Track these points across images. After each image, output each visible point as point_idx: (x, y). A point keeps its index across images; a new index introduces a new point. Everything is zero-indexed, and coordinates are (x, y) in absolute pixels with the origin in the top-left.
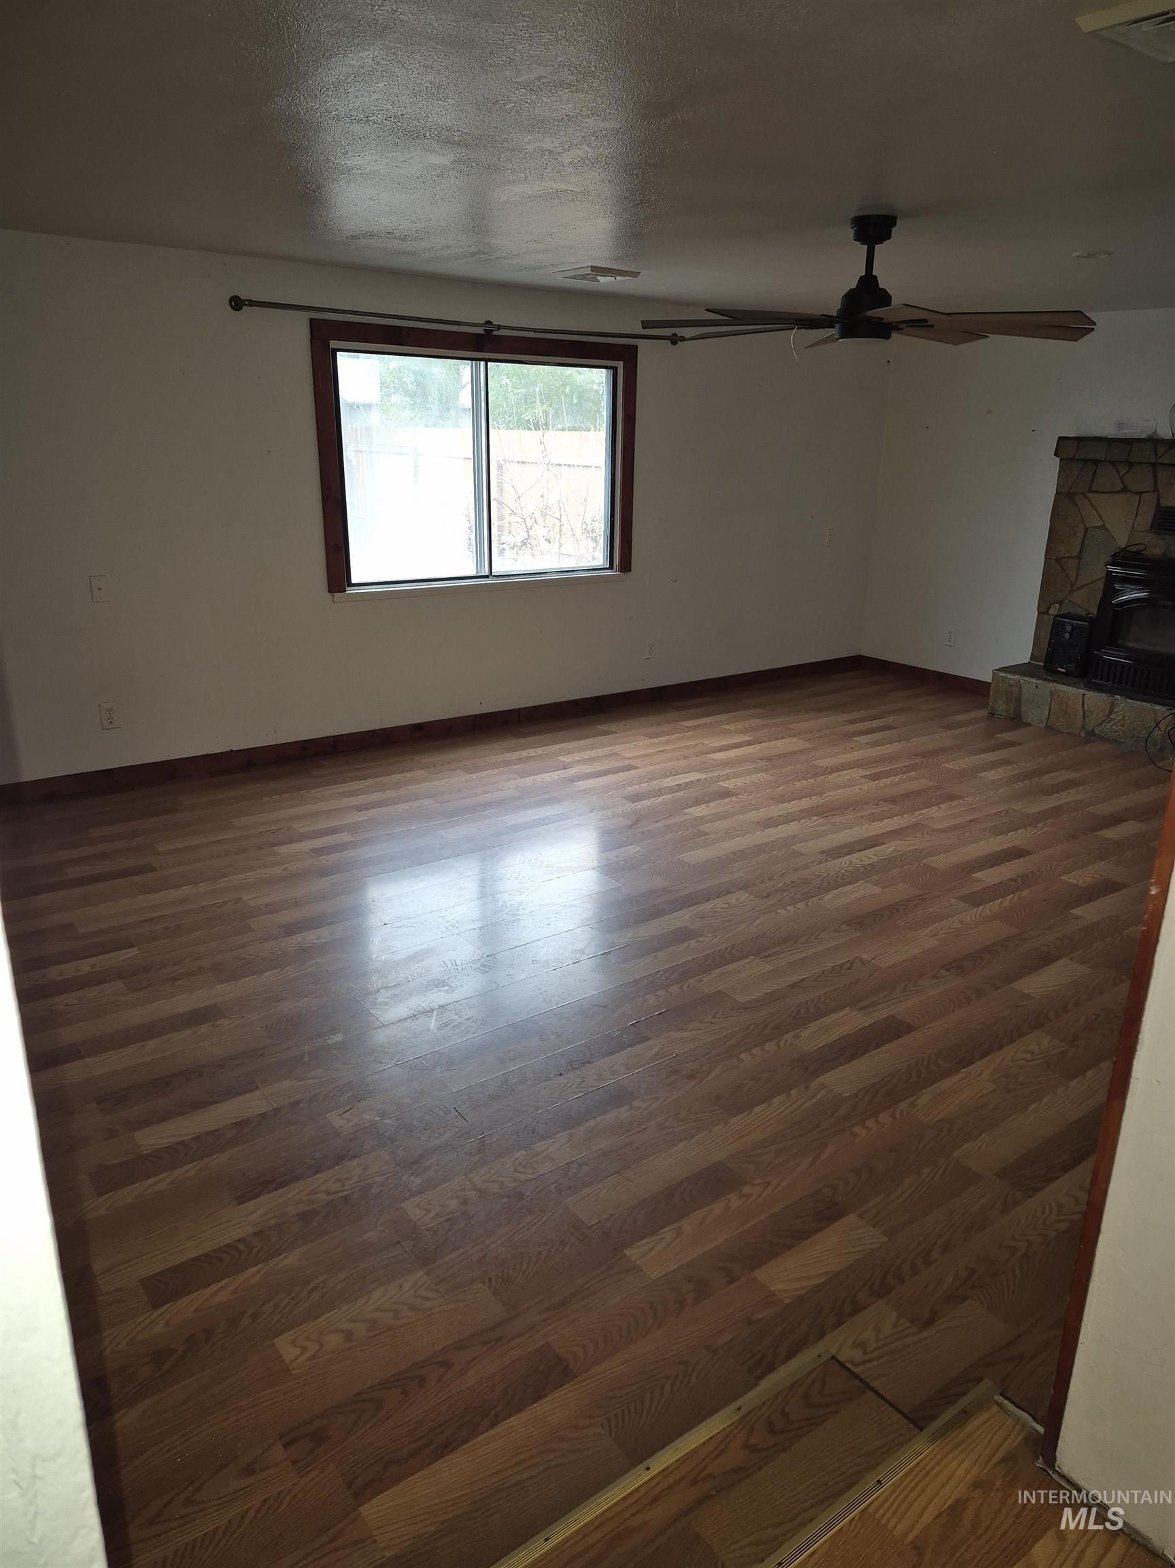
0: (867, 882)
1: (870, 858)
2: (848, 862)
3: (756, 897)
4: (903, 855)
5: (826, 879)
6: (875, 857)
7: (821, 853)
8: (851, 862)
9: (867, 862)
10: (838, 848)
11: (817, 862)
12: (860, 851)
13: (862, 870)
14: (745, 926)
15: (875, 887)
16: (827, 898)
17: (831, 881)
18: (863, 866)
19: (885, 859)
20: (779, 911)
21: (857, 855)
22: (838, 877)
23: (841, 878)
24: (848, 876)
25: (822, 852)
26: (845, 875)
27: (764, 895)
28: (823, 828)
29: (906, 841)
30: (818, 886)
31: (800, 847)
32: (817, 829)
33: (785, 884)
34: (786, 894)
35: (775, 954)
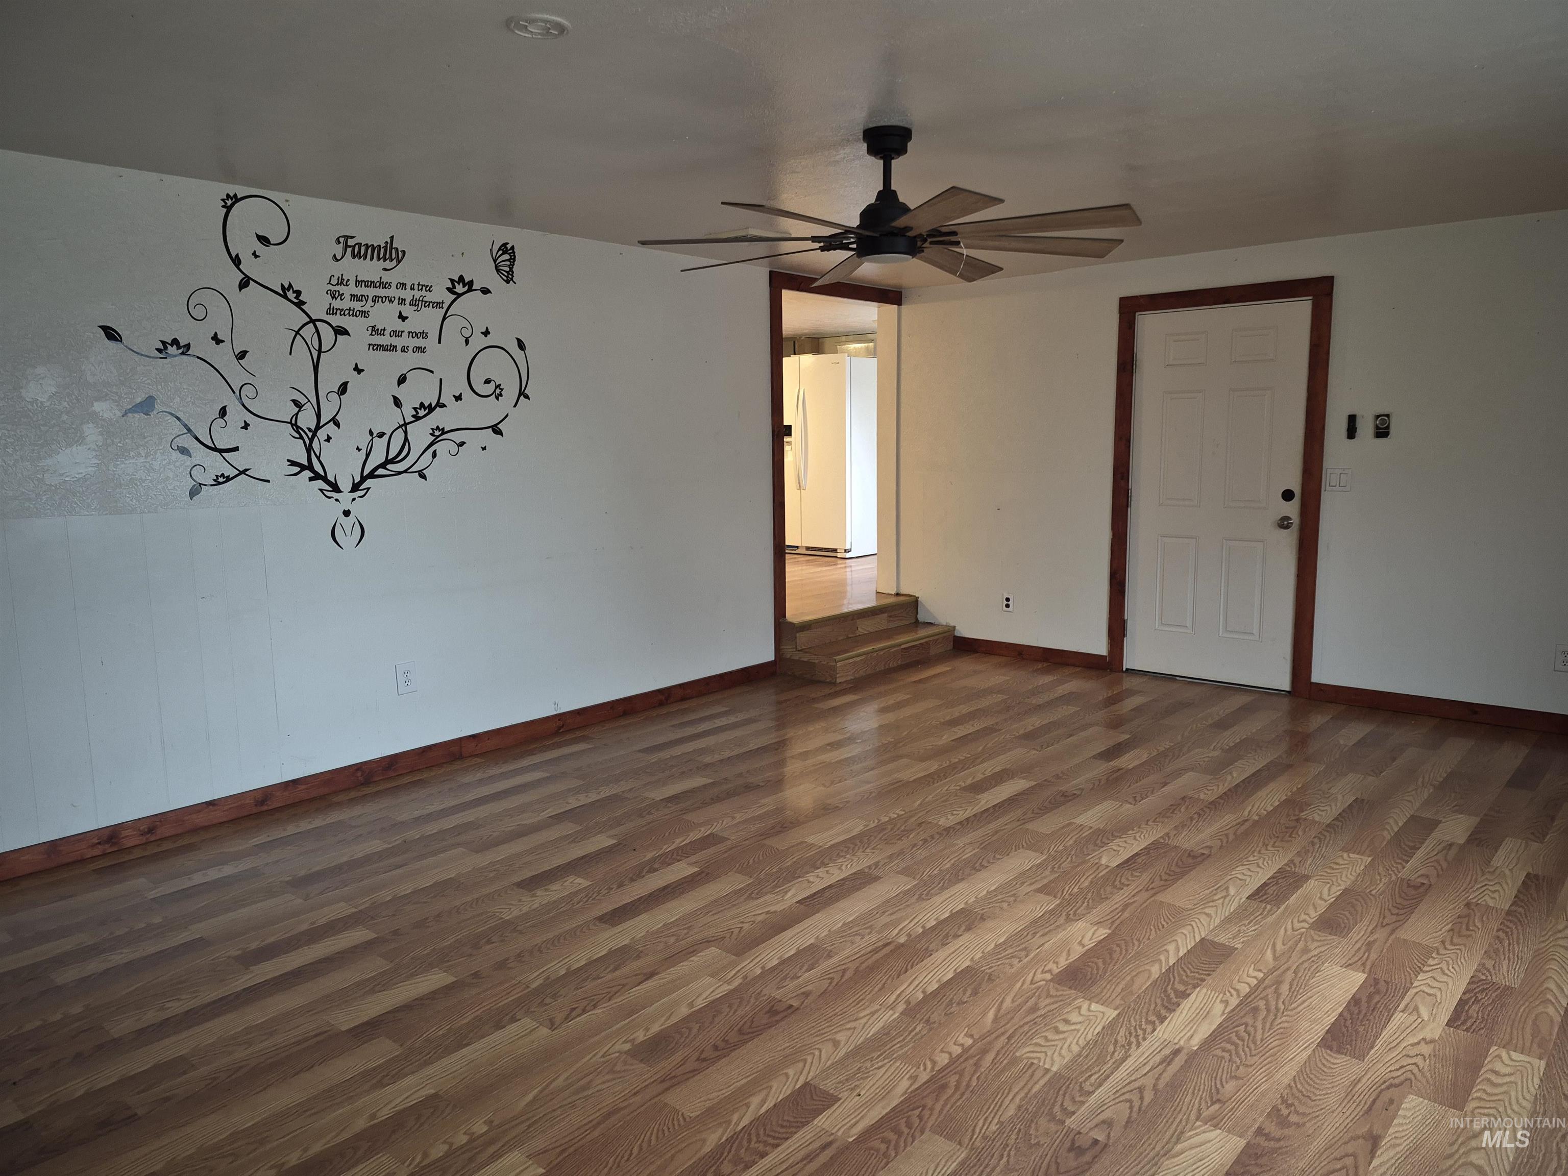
0: (820, 847)
1: (817, 876)
2: (844, 867)
3: (930, 822)
4: (776, 886)
5: (866, 845)
6: (811, 879)
7: (880, 878)
8: (840, 869)
9: (821, 872)
10: (858, 888)
11: (881, 864)
12: (830, 886)
13: (826, 861)
14: (927, 799)
15: (812, 842)
16: (861, 827)
17: (859, 844)
18: (825, 865)
19: (799, 877)
20: (903, 813)
21: (833, 880)
22: (853, 849)
23: (849, 848)
24: (842, 851)
25: (877, 878)
26: (846, 852)
27: (923, 825)
28: (885, 919)
29: (767, 912)
30: (872, 838)
31: (906, 883)
32: (894, 917)
33: (908, 837)
34: (903, 828)
35: (893, 784)
